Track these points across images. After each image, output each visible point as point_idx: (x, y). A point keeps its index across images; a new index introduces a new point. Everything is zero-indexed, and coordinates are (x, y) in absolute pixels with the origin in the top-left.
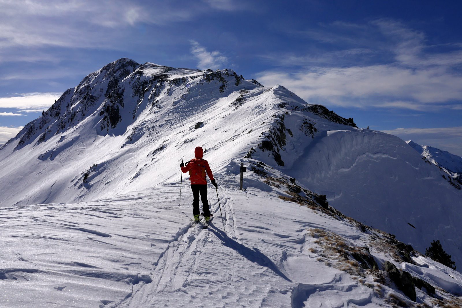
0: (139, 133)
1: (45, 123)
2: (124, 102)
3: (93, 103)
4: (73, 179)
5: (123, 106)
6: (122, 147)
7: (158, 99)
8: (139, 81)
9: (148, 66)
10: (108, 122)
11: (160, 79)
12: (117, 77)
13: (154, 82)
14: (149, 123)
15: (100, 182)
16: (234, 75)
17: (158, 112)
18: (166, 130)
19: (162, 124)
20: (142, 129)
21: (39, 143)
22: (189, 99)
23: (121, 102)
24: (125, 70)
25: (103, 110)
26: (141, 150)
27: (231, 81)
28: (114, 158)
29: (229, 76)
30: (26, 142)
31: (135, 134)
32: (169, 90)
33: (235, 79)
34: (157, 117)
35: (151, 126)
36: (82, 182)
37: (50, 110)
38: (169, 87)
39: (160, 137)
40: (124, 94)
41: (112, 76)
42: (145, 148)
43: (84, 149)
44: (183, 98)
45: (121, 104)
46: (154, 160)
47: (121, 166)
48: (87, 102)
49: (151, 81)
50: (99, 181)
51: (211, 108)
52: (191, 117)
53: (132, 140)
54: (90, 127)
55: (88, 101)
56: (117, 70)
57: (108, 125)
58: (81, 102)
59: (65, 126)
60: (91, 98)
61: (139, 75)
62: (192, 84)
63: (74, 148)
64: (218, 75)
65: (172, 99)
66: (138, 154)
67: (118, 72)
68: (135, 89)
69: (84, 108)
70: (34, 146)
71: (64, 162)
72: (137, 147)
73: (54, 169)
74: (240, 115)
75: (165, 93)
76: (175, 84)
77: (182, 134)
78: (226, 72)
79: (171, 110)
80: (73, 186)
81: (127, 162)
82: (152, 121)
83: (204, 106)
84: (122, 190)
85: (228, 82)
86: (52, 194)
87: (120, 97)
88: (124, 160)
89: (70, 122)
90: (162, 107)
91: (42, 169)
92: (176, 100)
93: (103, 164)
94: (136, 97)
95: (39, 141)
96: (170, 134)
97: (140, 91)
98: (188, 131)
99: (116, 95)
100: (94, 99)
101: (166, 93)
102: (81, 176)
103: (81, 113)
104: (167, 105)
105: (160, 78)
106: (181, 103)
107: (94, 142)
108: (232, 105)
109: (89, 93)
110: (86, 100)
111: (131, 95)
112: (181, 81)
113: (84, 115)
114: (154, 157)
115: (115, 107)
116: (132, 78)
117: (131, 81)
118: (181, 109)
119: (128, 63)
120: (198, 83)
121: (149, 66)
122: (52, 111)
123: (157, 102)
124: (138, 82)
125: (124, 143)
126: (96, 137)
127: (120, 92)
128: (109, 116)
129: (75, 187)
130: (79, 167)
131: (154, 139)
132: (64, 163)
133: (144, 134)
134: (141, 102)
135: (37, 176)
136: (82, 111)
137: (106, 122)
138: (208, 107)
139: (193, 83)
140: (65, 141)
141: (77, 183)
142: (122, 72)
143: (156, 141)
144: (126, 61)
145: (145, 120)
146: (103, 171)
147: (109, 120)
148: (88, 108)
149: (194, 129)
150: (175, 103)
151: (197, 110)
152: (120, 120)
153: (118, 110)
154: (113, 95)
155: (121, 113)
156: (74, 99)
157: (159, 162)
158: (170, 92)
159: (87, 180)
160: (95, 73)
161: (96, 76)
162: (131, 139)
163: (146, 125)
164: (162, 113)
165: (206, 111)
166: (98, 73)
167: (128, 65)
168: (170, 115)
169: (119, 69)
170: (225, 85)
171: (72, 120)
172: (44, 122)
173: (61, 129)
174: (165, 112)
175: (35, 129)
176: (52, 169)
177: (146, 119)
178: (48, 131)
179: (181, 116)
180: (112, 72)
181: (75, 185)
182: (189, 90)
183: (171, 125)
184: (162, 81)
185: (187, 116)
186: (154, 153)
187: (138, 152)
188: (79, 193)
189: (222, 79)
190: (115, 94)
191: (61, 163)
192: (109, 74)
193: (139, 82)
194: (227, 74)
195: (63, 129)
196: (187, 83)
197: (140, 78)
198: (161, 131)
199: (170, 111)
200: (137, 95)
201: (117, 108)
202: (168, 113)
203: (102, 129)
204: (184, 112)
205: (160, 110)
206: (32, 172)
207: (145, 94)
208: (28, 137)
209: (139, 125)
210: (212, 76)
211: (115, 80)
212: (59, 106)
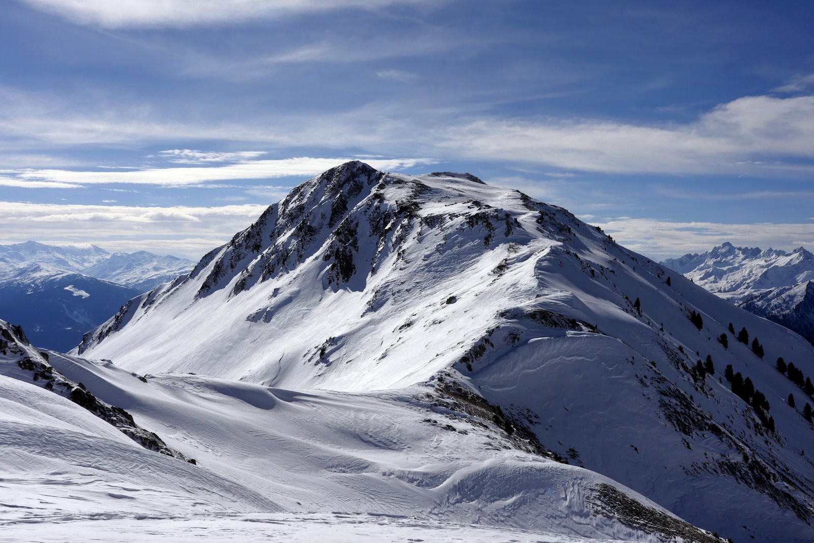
0: (381, 299)
1: (239, 259)
2: (359, 244)
3: (312, 238)
4: (305, 353)
5: (357, 251)
6: (362, 316)
7: (405, 246)
8: (378, 211)
9: (391, 180)
10: (338, 273)
11: (408, 212)
12: (344, 196)
13: (399, 216)
14: (393, 284)
15: (341, 359)
16: (505, 219)
17: (405, 268)
18: (414, 297)
19: (409, 287)
20: (384, 293)
21: (236, 292)
22: (444, 251)
23: (354, 244)
24: (356, 182)
25: (329, 253)
26: (385, 323)
27: (500, 228)
28: (353, 331)
29: (498, 220)
30: (212, 287)
31: (376, 299)
32: (420, 234)
33: (505, 226)
34: (404, 277)
35: (396, 289)
36: (318, 358)
37: (245, 239)
38: (419, 230)
39: (407, 307)
40: (357, 231)
41: (337, 193)
42: (390, 320)
43: (308, 311)
44: (437, 250)
45: (355, 247)
46: (401, 340)
47: (364, 341)
48: (303, 236)
49: (395, 214)
50: (339, 358)
51: (470, 268)
52: (445, 280)
53: (374, 307)
54: (313, 278)
55: (306, 234)
56: (344, 183)
57: (338, 277)
58: (295, 235)
59: (273, 270)
60: (309, 230)
61: (379, 202)
62: (450, 228)
63: (295, 308)
64: (485, 218)
65: (422, 250)
66: (382, 328)
67: (345, 185)
68: (373, 224)
69: (301, 246)
70: (229, 296)
71: (285, 327)
72: (380, 318)
73: (273, 336)
74: (494, 293)
75: (414, 238)
76: (428, 225)
77: (431, 308)
78: (496, 213)
79: (422, 268)
80: (307, 363)
81: (368, 338)
82: (398, 282)
83: (463, 264)
84: (369, 371)
85: (497, 230)
86: (282, 371)
87: (352, 236)
88: (366, 335)
89: (281, 264)
90: (410, 262)
91: (257, 336)
92: (428, 253)
93: (341, 337)
94: (374, 236)
95: (236, 289)
96: (419, 303)
97: (380, 228)
98: (438, 306)
99: (347, 232)
100: (314, 232)
101: (416, 238)
102: (315, 350)
103: (296, 252)
104: (417, 258)
105: (407, 210)
106: (434, 257)
107: (320, 300)
108: (492, 273)
109: (305, 222)
110: (301, 231)
111: (368, 233)
112: (436, 220)
113: (301, 256)
114: (400, 335)
115: (348, 252)
116: (369, 206)
117: (367, 210)
118: (434, 266)
119: (360, 169)
120: (458, 227)
121: (392, 182)
122: (248, 241)
123: (403, 251)
124: (376, 213)
125: (364, 311)
126: (322, 294)
127: (352, 228)
128: (339, 265)
129: (310, 363)
130: (309, 337)
131: (400, 309)
132: (286, 329)
133: (387, 300)
134: (382, 248)
135: (252, 345)
136: (298, 249)
137: (334, 272)
138: (467, 266)
139: (451, 226)
140: (280, 297)
141: (312, 358)
142: (351, 186)
143: (403, 312)
144: (357, 166)
145: (388, 279)
146: (341, 346)
147: (339, 271)
148: (306, 245)
149: (445, 304)
150: (427, 257)
151: (453, 270)
152: (354, 272)
153: (351, 256)
154: (342, 231)
155: (355, 262)
156: (281, 225)
157: (406, 343)
158: (421, 238)
159: (324, 356)
160: (310, 182)
161: (312, 188)
162: (372, 306)
163: (390, 288)
164: (410, 271)
165: (464, 274)
166: (316, 184)
167: (361, 174)
168: (420, 274)
169: (347, 180)
170: (492, 235)
171: (283, 263)
172: (237, 257)
173: (268, 275)
174: (414, 270)
175: (224, 268)
176: (270, 337)
177: (390, 278)
178: (249, 276)
179: (434, 278)
180: (337, 186)
181: (309, 360)
182: (446, 238)
183: (420, 291)
184: (411, 217)
185: (441, 279)
186: (400, 329)
187: (381, 325)
188: (316, 371)
189: (489, 225)
190: (346, 230)
191: (280, 328)
192: (332, 189)
193: (378, 213)
194: (497, 217)
195: (270, 274)
196: (444, 225)
197: (379, 207)
198: (408, 298)
199: (420, 268)
200: (375, 233)
201: (349, 254)
202: (417, 271)
203: (330, 282)
204: (437, 272)
205: (408, 265)
206: (243, 339)
207: (388, 235)
208: (215, 280)
209: (381, 288)
210: (477, 219)
211: (341, 200)
212: (258, 234)
